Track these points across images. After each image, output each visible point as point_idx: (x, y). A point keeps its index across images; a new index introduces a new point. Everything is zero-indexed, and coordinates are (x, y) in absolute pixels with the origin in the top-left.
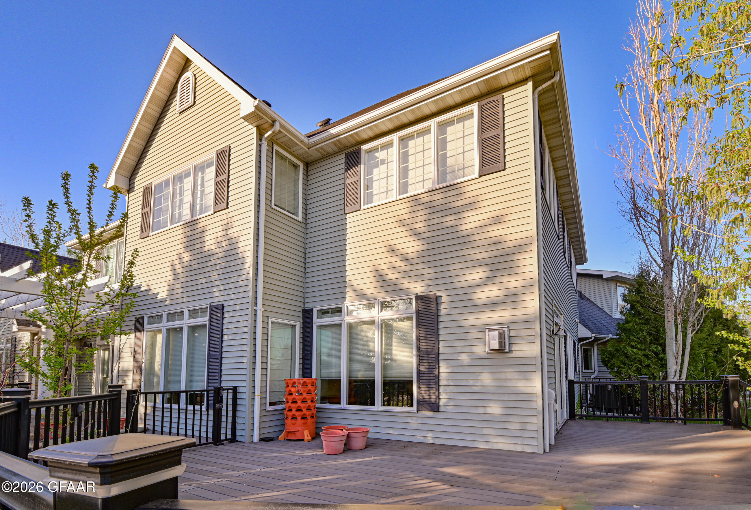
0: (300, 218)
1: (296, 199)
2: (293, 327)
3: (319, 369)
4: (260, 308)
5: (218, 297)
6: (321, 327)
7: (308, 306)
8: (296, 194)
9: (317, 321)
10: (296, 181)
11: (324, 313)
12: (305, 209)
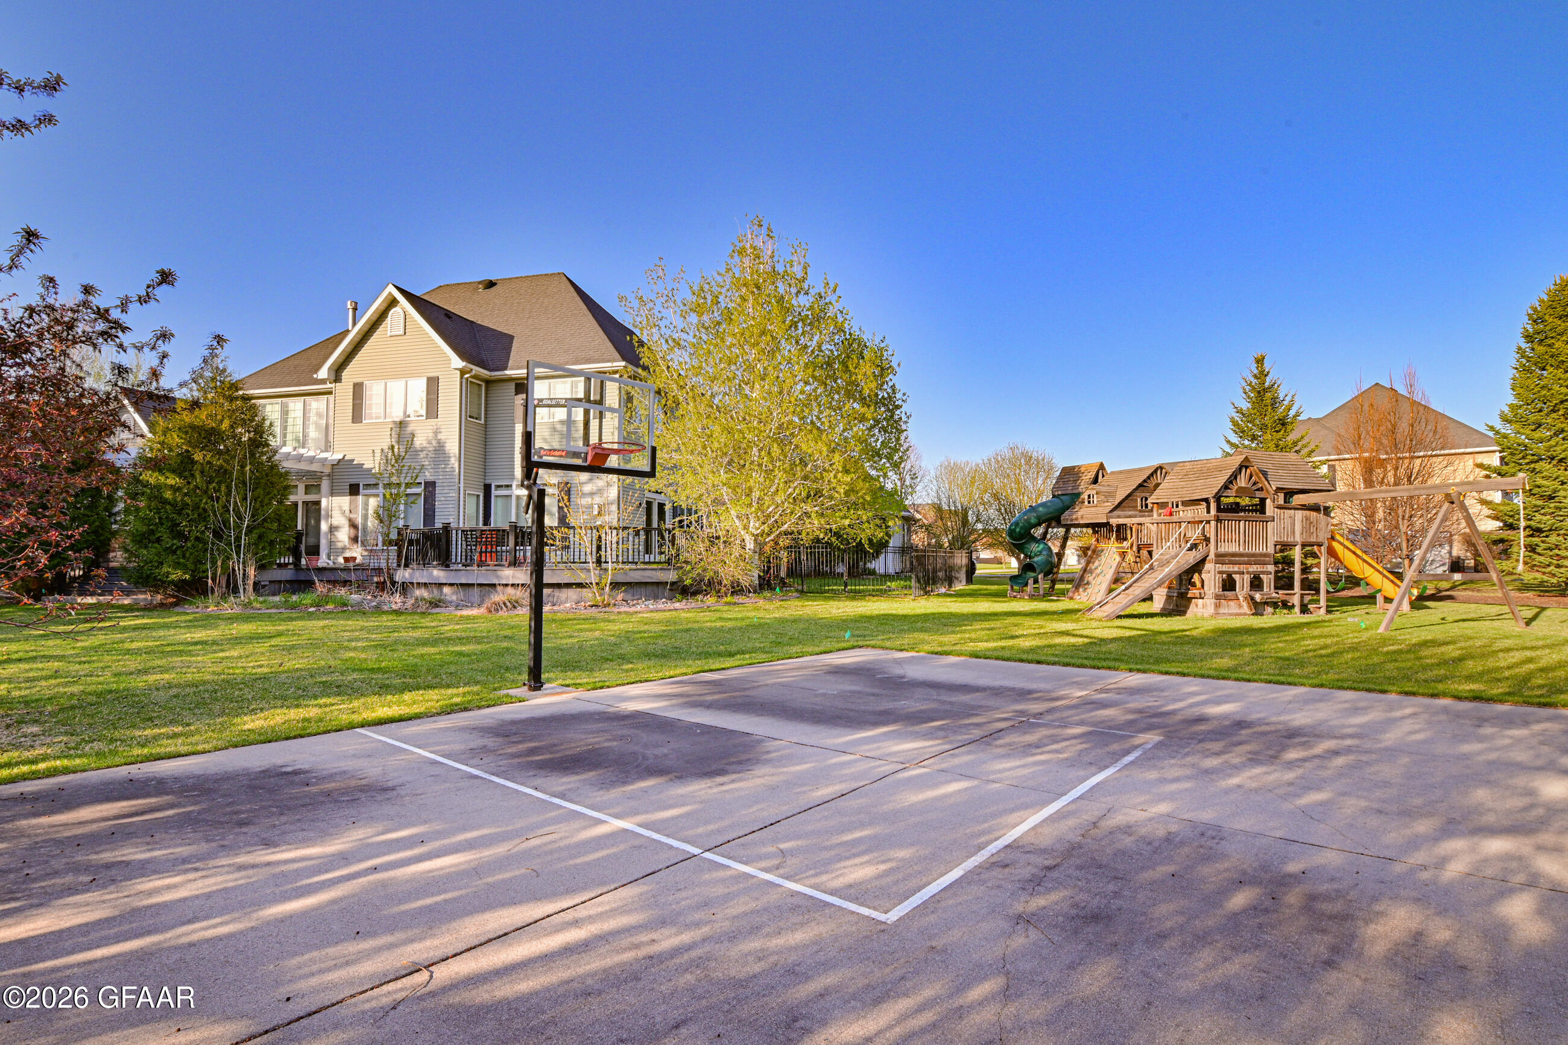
0: (482, 422)
1: (480, 409)
2: (478, 496)
3: (495, 521)
4: (462, 485)
5: (428, 476)
6: (497, 496)
7: (487, 482)
8: (480, 405)
9: (494, 492)
10: (480, 396)
11: (498, 487)
12: (486, 418)
